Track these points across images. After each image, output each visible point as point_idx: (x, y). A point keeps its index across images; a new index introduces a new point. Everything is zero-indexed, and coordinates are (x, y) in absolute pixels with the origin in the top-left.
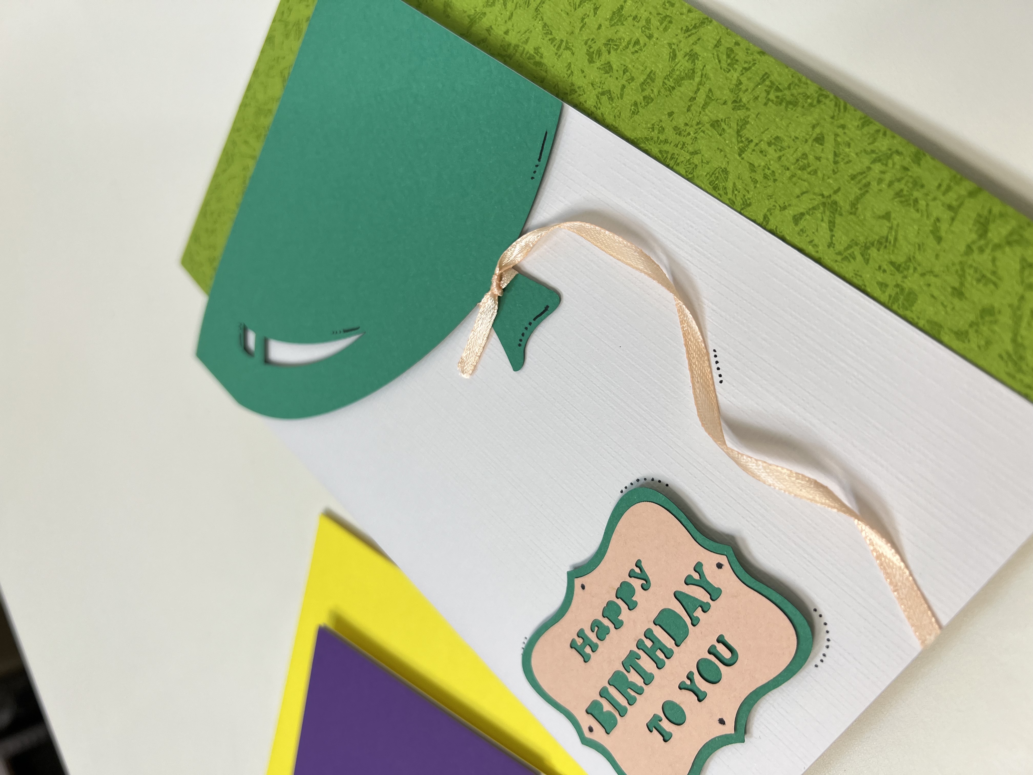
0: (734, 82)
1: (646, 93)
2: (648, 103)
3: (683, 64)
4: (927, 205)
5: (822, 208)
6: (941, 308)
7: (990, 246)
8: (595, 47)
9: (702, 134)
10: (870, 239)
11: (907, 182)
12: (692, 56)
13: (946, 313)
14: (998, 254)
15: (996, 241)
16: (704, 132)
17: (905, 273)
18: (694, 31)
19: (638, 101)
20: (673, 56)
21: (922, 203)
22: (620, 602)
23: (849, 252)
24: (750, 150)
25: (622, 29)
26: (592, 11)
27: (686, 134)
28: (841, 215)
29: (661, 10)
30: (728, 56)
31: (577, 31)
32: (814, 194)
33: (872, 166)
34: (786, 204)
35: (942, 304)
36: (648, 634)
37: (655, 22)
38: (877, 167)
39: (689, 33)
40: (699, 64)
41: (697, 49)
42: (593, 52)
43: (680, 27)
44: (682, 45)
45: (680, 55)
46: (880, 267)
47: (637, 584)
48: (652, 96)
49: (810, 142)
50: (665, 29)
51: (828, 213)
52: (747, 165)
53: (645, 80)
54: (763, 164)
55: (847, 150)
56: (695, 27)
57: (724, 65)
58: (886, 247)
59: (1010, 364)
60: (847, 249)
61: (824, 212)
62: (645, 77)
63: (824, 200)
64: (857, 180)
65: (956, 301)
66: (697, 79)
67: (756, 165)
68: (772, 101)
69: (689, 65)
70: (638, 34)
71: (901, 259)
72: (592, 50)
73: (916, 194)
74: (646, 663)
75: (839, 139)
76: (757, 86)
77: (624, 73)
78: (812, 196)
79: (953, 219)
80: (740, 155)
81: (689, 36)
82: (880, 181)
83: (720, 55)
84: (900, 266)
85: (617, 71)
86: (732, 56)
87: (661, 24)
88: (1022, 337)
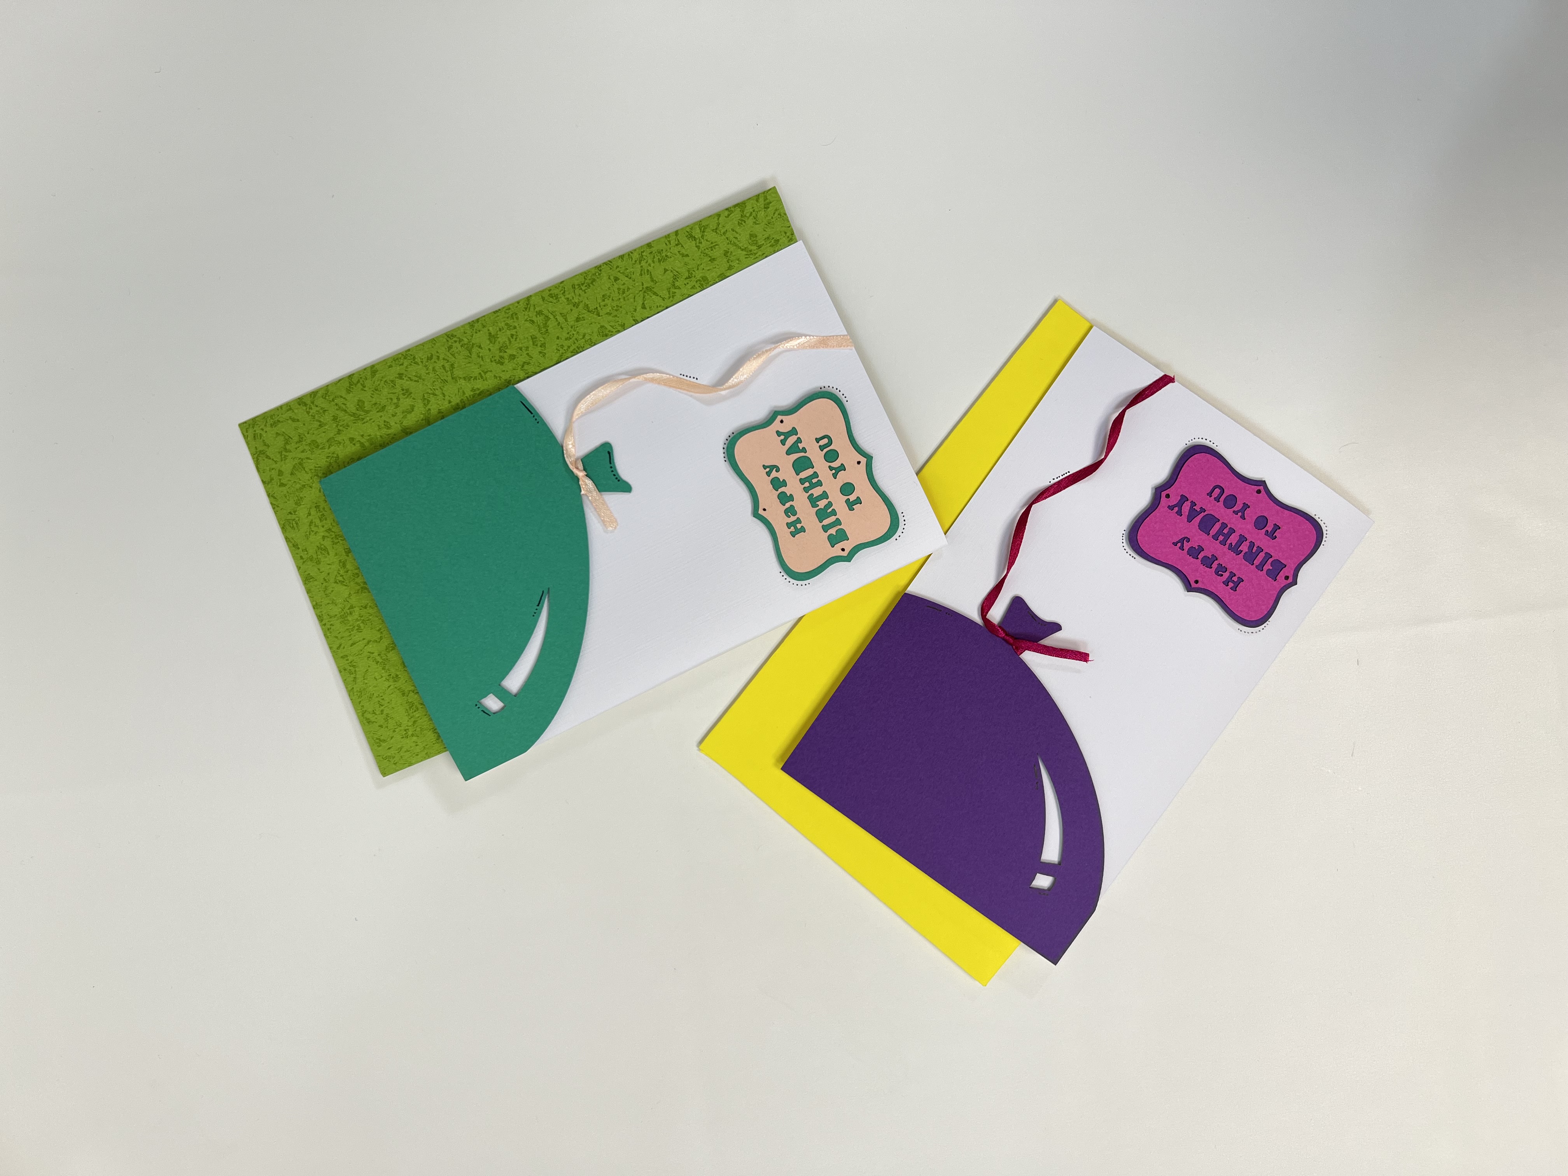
0: (565, 301)
1: (539, 345)
2: (545, 346)
3: (540, 320)
4: (671, 252)
5: (646, 294)
6: (715, 269)
7: (701, 239)
8: (497, 358)
9: (577, 328)
10: (671, 282)
11: (657, 255)
12: (540, 313)
13: (718, 268)
14: (705, 238)
15: (700, 236)
16: (577, 327)
17: (693, 275)
18: (529, 306)
19: (540, 350)
20: (532, 322)
21: (669, 254)
22: (780, 490)
23: (671, 293)
24: (600, 311)
25: (499, 339)
26: (479, 349)
27: (572, 335)
28: (653, 288)
29: (507, 315)
30: (552, 297)
31: (482, 363)
32: (638, 294)
33: (641, 265)
34: (634, 308)
35: (714, 268)
36: (802, 481)
37: (510, 322)
38: (643, 263)
39: (528, 309)
40: (545, 312)
41: (537, 309)
42: (499, 360)
43: (522, 311)
44: (531, 315)
45: (534, 319)
46: (685, 284)
47: (774, 474)
48: (543, 342)
49: (614, 283)
50: (517, 318)
51: (649, 293)
52: (606, 315)
53: (533, 342)
54: (610, 308)
55: (628, 271)
56: (527, 304)
57: (555, 301)
58: (678, 278)
59: (751, 256)
60: (669, 294)
61: (648, 294)
62: (531, 341)
63: (643, 291)
64: (643, 274)
65: (715, 262)
66: (551, 317)
67: (608, 311)
68: (586, 289)
69: (542, 317)
70: (509, 333)
71: (687, 274)
72: (497, 360)
73: (664, 255)
74: (817, 492)
75: (621, 272)
76: (575, 292)
77: (521, 350)
78: (638, 295)
79: (682, 246)
80: (599, 316)
81: (529, 309)
82: (650, 265)
83: (549, 301)
84: (689, 276)
85: (518, 353)
86: (553, 295)
87: (513, 319)
88: (742, 246)
